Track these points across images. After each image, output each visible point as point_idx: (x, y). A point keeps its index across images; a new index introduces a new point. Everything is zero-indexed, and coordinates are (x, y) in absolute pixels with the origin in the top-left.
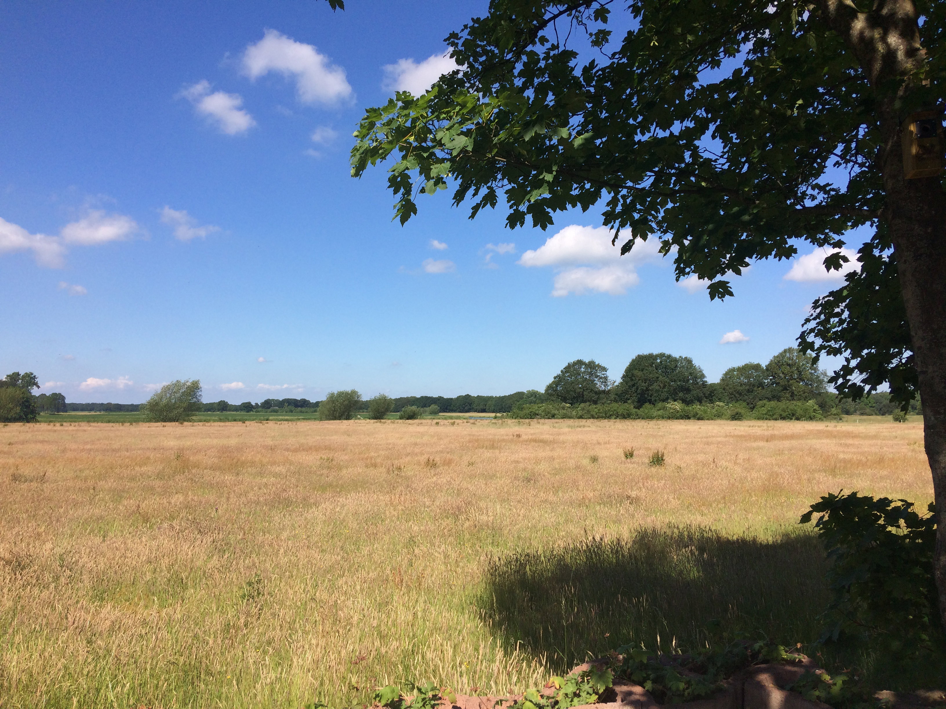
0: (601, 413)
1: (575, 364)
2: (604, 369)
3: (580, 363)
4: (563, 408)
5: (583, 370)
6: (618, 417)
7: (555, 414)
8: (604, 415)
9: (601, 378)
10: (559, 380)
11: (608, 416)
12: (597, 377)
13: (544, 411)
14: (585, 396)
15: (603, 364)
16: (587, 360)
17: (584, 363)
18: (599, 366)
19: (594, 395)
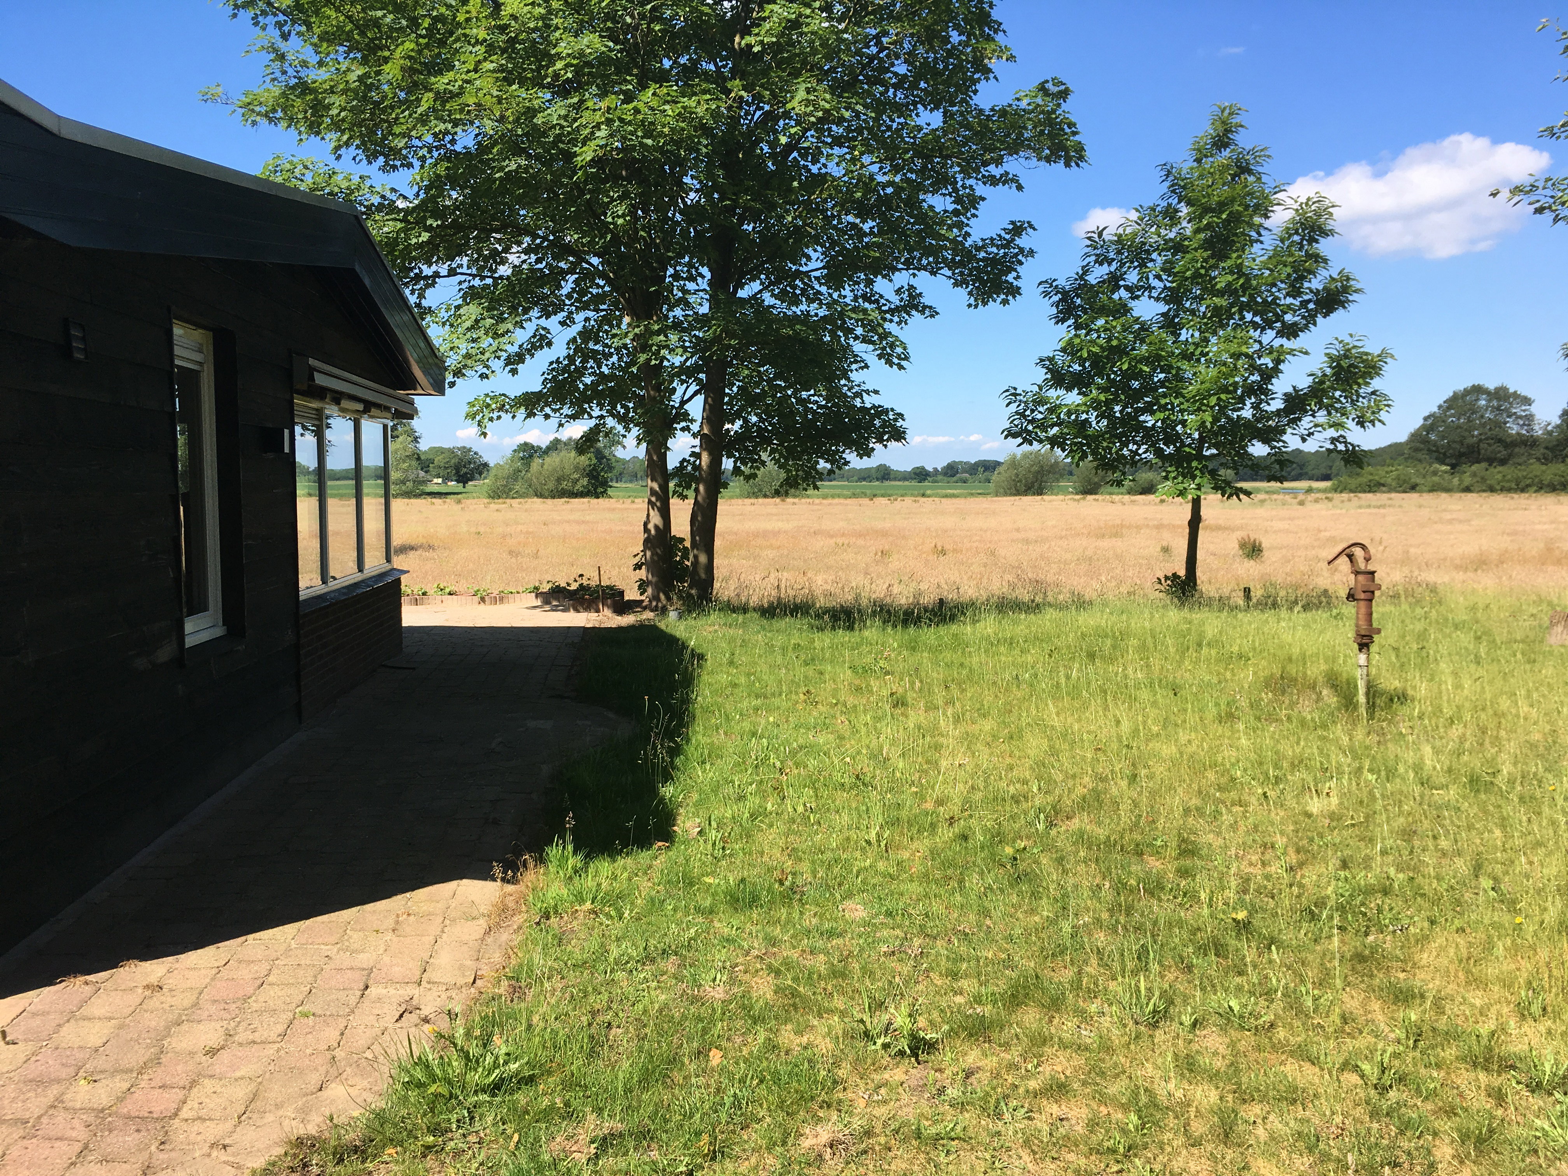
0: (1508, 481)
1: (1467, 392)
2: (1527, 401)
3: (1477, 390)
4: (1435, 473)
5: (1483, 402)
6: (1541, 488)
7: (1417, 485)
8: (1513, 485)
9: (1521, 417)
10: (1432, 423)
11: (1521, 487)
12: (1509, 416)
13: (1398, 478)
14: (1483, 452)
15: (1523, 392)
16: (1491, 386)
17: (1487, 392)
18: (1515, 395)
19: (1501, 449)
